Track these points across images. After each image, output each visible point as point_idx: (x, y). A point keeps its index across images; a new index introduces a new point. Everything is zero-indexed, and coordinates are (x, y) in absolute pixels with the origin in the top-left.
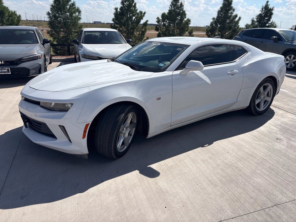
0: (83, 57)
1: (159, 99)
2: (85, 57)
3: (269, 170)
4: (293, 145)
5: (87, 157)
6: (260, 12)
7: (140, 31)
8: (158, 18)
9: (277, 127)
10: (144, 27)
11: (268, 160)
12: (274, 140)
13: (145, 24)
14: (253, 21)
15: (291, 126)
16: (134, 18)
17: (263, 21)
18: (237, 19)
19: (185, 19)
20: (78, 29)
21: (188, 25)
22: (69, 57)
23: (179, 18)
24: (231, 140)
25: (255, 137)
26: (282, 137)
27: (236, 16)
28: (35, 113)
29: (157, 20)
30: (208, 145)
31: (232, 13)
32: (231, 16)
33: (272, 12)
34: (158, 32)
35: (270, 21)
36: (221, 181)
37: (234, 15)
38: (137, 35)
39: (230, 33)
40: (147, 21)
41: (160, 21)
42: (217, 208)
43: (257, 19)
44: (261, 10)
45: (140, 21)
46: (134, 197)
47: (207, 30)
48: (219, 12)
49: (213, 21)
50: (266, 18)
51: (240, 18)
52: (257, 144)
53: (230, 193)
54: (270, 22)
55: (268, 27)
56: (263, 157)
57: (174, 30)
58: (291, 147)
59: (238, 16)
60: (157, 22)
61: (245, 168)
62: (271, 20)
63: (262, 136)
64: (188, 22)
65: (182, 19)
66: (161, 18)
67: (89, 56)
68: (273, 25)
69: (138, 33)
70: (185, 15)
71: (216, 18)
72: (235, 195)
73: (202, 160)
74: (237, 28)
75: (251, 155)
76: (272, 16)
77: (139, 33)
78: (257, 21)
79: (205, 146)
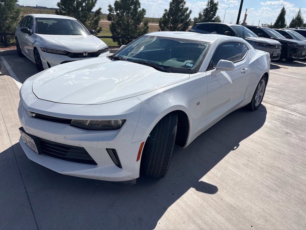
0: (44, 51)
1: (198, 104)
2: (47, 50)
3: (304, 166)
4: (302, 138)
5: (135, 182)
6: (207, 7)
7: (91, 20)
8: (110, 6)
9: (278, 121)
10: (97, 15)
11: (295, 155)
12: (285, 135)
13: (98, 12)
14: (200, 15)
15: (287, 119)
16: (84, 4)
17: (209, 15)
18: (188, 12)
19: (139, 9)
20: (15, 13)
21: (143, 16)
22: (8, 49)
23: (132, 7)
24: (252, 139)
25: (269, 133)
26: (289, 131)
27: (187, 9)
28: (64, 135)
29: (109, 8)
30: (236, 147)
31: (183, 6)
32: (182, 8)
33: (216, 7)
34: (111, 22)
35: (215, 15)
36: (276, 184)
37: (185, 7)
38: (89, 24)
39: (182, 26)
40: (100, 9)
41: (112, 10)
42: (295, 216)
43: (204, 13)
44: (207, 4)
45: (92, 8)
46: (213, 221)
47: (160, 21)
48: (171, 4)
49: (165, 12)
50: (212, 13)
51: (190, 12)
52: (276, 140)
53: (293, 196)
54: (215, 17)
55: (214, 21)
56: (290, 153)
57: (128, 20)
58: (302, 140)
59: (189, 10)
60: (108, 10)
61: (286, 168)
62: (217, 15)
63: (273, 132)
64: (143, 13)
65: (136, 9)
66: (113, 6)
67: (51, 49)
68: (218, 20)
69: (89, 22)
70: (139, 4)
71: (168, 10)
72: (298, 198)
73: (244, 165)
74: (189, 21)
75: (280, 153)
76: (217, 10)
77: (91, 22)
78: (204, 15)
79: (235, 148)
